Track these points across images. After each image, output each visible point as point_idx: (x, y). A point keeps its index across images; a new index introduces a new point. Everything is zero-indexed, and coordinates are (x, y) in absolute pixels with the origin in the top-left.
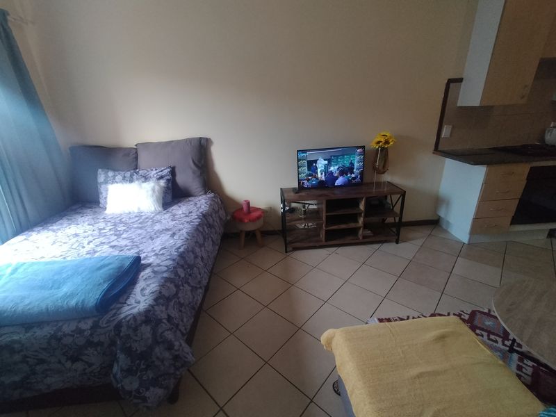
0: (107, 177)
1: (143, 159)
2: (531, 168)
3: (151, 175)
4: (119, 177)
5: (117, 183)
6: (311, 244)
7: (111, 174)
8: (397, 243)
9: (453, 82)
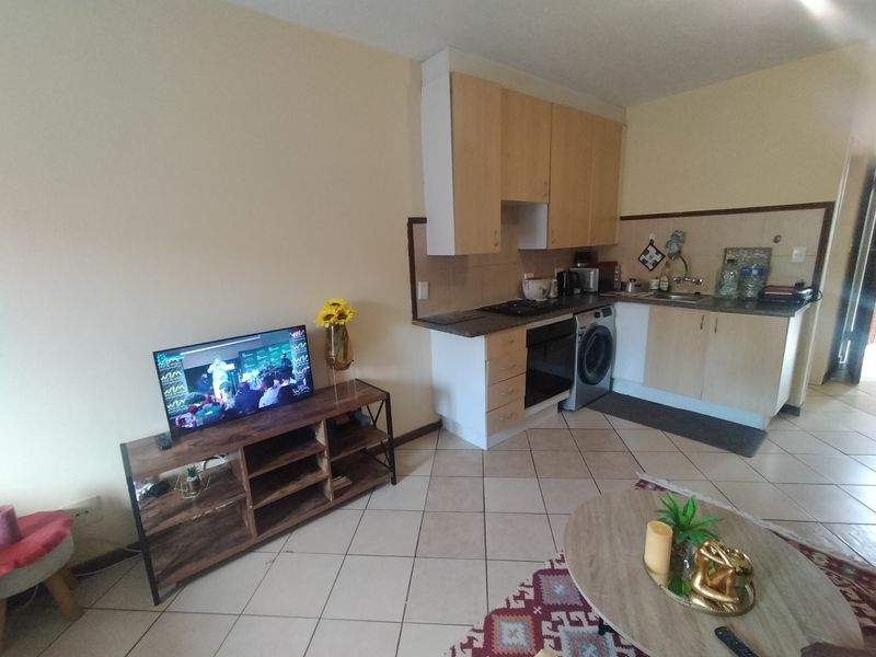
2: (528, 331)
8: (394, 483)
9: (415, 222)
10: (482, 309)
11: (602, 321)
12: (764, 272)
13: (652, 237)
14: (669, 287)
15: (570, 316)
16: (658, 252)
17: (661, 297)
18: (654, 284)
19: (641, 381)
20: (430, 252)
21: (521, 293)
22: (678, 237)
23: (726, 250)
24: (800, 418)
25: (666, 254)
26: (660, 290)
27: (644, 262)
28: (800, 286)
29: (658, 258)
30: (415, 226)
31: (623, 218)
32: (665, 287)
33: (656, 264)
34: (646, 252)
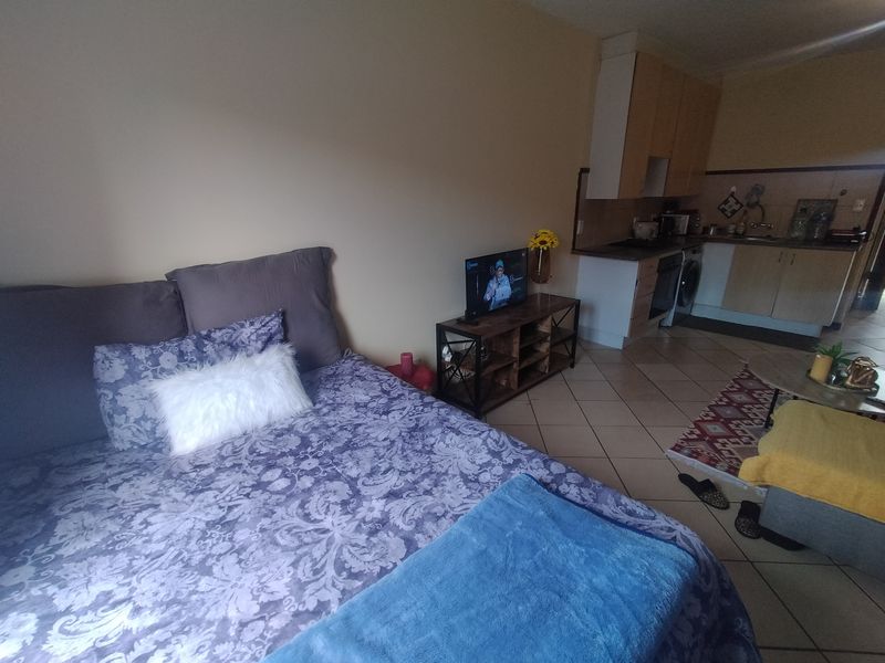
0: (132, 363)
1: (201, 308)
2: (661, 260)
3: (244, 337)
4: (168, 359)
5: (170, 373)
6: (502, 399)
7: (140, 353)
8: (572, 366)
9: (585, 171)
10: (612, 245)
11: (695, 257)
12: (830, 218)
13: (733, 189)
14: (744, 233)
15: (678, 252)
16: (737, 202)
17: (738, 238)
18: (731, 229)
19: (719, 305)
20: (588, 197)
21: (632, 233)
22: (758, 190)
23: (799, 201)
24: (840, 332)
25: (744, 204)
26: (736, 234)
27: (723, 211)
28: (857, 230)
29: (736, 207)
30: (583, 175)
31: (708, 173)
32: (741, 231)
33: (734, 212)
34: (726, 202)
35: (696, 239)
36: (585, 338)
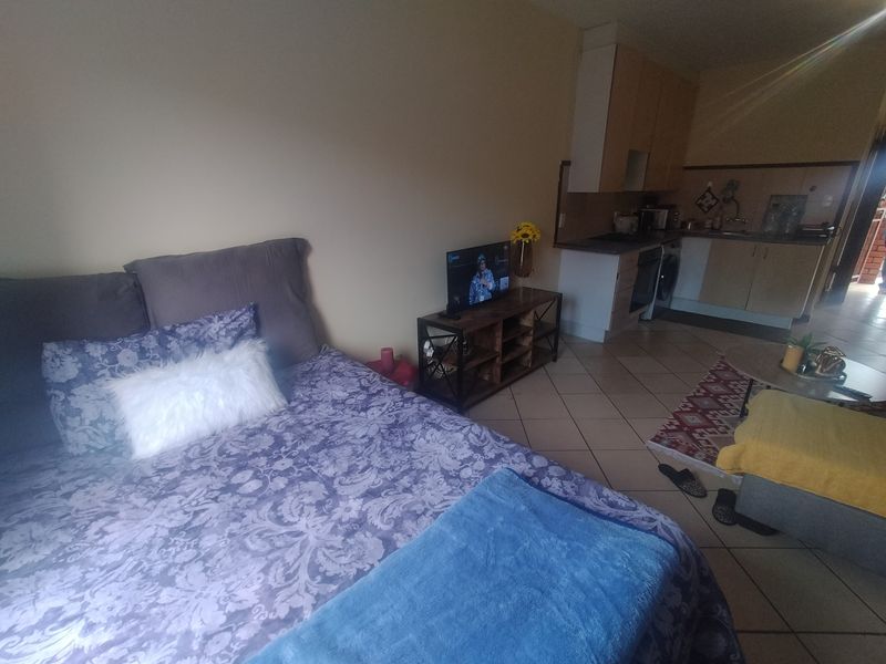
0: (87, 361)
2: (640, 254)
3: (212, 332)
4: (127, 356)
5: (131, 371)
6: (485, 394)
7: (96, 350)
8: (555, 360)
9: (566, 163)
11: (673, 251)
12: (801, 213)
13: (710, 184)
14: (721, 226)
15: (657, 246)
16: (714, 197)
17: (714, 232)
18: (708, 224)
19: (697, 298)
20: (570, 190)
21: (613, 226)
22: (733, 185)
23: (772, 196)
24: (809, 323)
25: (720, 199)
26: (712, 228)
27: (700, 205)
28: (825, 225)
29: (713, 202)
30: (565, 167)
31: (686, 168)
32: (717, 226)
33: (710, 207)
34: (704, 197)
35: (675, 233)
36: (568, 332)
